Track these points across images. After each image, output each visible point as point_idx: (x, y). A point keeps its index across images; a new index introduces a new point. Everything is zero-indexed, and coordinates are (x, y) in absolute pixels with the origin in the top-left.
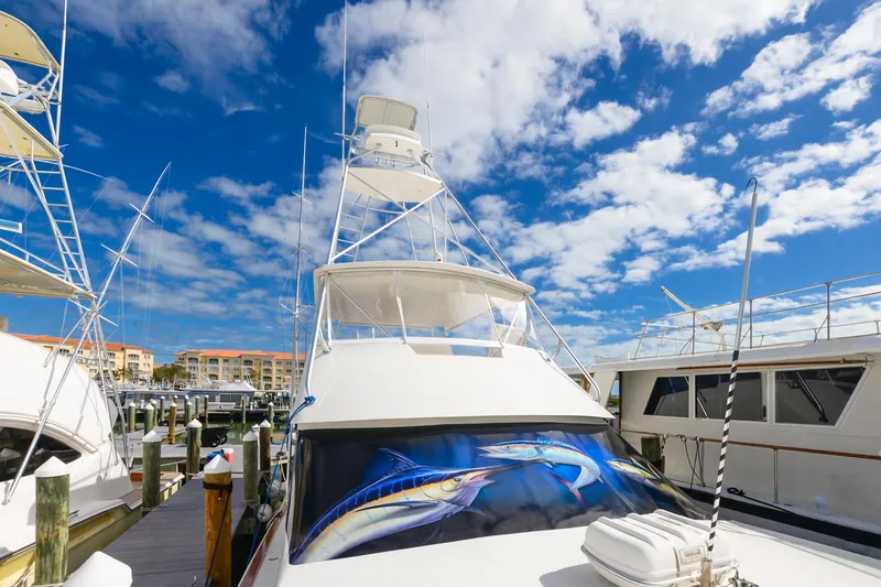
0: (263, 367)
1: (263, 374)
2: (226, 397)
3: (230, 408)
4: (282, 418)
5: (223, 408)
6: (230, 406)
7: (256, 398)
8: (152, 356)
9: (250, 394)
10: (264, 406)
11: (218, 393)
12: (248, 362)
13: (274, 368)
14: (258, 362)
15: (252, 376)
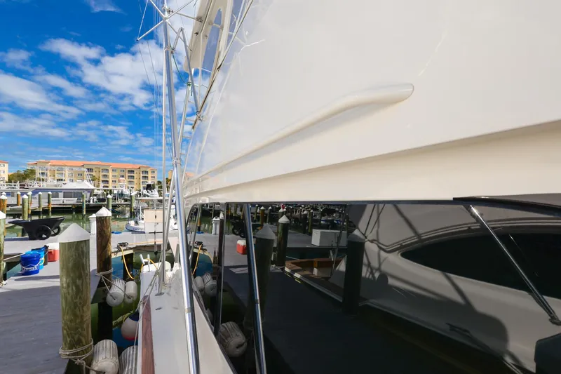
0: (101, 174)
1: (101, 179)
2: (68, 194)
3: (72, 203)
4: (117, 209)
5: (65, 202)
6: (73, 201)
7: (95, 195)
8: (7, 165)
9: (91, 191)
10: (103, 200)
11: (61, 190)
12: (90, 170)
13: (110, 174)
14: (97, 170)
15: (93, 179)
